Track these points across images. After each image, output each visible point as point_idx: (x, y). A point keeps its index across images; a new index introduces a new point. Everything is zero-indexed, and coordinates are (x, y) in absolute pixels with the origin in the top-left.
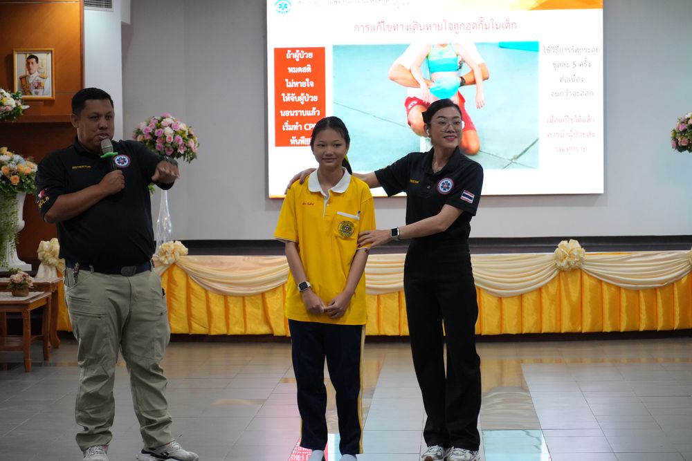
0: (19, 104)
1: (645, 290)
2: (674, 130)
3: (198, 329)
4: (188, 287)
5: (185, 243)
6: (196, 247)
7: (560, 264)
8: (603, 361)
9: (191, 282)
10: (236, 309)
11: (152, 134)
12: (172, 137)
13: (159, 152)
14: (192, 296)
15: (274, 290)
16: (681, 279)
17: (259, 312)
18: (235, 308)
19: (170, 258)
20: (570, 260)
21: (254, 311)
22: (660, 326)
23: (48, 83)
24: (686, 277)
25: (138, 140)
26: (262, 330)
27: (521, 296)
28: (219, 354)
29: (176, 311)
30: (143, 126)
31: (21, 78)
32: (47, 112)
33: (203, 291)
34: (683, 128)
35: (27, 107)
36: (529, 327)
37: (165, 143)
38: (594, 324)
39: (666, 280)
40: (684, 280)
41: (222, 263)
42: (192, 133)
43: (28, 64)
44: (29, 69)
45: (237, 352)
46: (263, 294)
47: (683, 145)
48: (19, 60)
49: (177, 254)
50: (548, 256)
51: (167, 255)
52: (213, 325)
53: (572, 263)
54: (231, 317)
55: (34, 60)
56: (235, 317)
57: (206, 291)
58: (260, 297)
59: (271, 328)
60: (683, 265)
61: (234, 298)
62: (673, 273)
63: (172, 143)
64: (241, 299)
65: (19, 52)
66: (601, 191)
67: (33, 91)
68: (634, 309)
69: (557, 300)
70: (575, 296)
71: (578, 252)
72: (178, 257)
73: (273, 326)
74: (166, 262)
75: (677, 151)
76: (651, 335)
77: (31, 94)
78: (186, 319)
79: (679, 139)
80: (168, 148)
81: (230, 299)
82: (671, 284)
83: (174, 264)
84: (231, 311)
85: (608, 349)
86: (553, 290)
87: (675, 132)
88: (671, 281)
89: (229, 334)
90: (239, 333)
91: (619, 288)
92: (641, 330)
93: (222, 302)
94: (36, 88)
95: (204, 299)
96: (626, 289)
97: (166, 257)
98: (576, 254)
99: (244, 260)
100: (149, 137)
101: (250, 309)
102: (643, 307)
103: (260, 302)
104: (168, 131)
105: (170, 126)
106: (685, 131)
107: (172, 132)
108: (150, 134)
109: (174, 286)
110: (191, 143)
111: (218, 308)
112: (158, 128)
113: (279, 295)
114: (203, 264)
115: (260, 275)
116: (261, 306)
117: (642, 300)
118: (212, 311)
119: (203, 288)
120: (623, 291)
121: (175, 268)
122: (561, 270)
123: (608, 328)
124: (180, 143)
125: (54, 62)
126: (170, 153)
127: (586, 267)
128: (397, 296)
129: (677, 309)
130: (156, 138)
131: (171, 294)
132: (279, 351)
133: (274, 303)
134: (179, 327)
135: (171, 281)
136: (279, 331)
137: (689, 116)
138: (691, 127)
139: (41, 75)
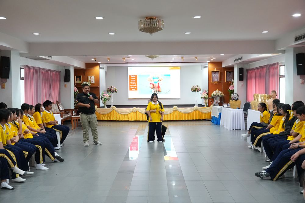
1: (187, 113)
3: (117, 120)
4: (116, 113)
5: (115, 106)
6: (117, 106)
8: (180, 125)
11: (110, 89)
14: (117, 115)
15: (129, 114)
17: (127, 117)
18: (123, 116)
23: (94, 81)
25: (108, 90)
26: (128, 120)
27: (168, 115)
29: (114, 117)
30: (109, 87)
31: (90, 80)
32: (93, 86)
36: (169, 119)
38: (179, 119)
40: (193, 112)
41: (121, 109)
43: (91, 78)
45: (124, 123)
48: (89, 77)
50: (172, 108)
52: (120, 119)
53: (176, 109)
56: (123, 118)
57: (119, 114)
58: (127, 115)
63: (113, 90)
66: (180, 97)
68: (185, 117)
69: (173, 115)
70: (176, 115)
71: (177, 107)
74: (112, 109)
75: (192, 92)
76: (188, 120)
78: (116, 118)
82: (191, 113)
83: (114, 109)
85: (181, 123)
86: (173, 113)
87: (192, 89)
89: (122, 120)
90: (124, 120)
91: (183, 113)
92: (186, 120)
94: (92, 82)
101: (125, 116)
104: (113, 88)
110: (116, 90)
111: (121, 116)
113: (130, 114)
114: (118, 109)
115: (127, 111)
117: (187, 115)
122: (174, 111)
123: (181, 120)
125: (95, 78)
127: (178, 110)
129: (192, 117)
131: (113, 114)
132: (130, 123)
133: (129, 116)
134: (114, 119)
135: (113, 112)
136: (130, 120)
137: (193, 86)
138: (194, 88)
139: (93, 80)
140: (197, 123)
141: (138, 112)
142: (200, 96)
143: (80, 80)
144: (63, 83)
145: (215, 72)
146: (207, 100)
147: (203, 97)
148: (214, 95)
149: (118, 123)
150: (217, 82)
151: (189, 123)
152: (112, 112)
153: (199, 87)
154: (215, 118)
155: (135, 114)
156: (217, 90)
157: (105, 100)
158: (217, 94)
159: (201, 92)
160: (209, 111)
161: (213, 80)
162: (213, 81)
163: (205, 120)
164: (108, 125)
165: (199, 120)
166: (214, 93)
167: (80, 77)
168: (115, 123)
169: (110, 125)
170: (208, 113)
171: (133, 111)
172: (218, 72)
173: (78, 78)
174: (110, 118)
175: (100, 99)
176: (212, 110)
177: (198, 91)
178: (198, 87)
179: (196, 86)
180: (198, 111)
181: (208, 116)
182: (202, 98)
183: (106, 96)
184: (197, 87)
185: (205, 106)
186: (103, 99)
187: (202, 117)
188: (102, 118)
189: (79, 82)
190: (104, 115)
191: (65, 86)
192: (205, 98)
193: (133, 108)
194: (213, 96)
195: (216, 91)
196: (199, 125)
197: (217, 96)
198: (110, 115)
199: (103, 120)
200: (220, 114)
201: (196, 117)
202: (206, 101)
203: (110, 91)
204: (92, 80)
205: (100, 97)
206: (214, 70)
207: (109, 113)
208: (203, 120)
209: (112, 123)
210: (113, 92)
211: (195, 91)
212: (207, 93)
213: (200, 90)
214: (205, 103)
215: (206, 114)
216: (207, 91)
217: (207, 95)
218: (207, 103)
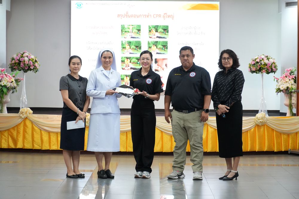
2: (250, 64)
3: (37, 147)
4: (33, 128)
5: (32, 108)
6: (36, 110)
8: (216, 165)
9: (34, 126)
10: (54, 138)
11: (19, 60)
12: (28, 62)
13: (22, 68)
14: (34, 132)
16: (250, 130)
19: (25, 115)
24: (253, 128)
25: (13, 62)
28: (46, 158)
29: (27, 139)
30: (15, 56)
33: (39, 130)
34: (254, 63)
37: (25, 64)
38: (212, 148)
39: (245, 130)
41: (48, 118)
42: (37, 60)
47: (254, 70)
49: (28, 113)
51: (23, 114)
52: (43, 145)
54: (51, 142)
56: (53, 142)
57: (41, 130)
60: (252, 123)
61: (53, 133)
62: (248, 126)
63: (28, 64)
64: (56, 134)
72: (28, 115)
74: (23, 117)
75: (251, 73)
78: (31, 142)
79: (252, 68)
80: (26, 66)
81: (51, 134)
83: (26, 118)
84: (52, 140)
88: (247, 130)
89: (51, 149)
90: (55, 149)
93: (48, 135)
95: (40, 133)
97: (23, 115)
99: (58, 117)
100: (18, 61)
104: (26, 59)
105: (27, 57)
106: (254, 64)
107: (28, 59)
108: (18, 60)
109: (26, 128)
110: (36, 64)
111: (45, 137)
112: (21, 57)
114: (39, 118)
118: (43, 139)
119: (39, 129)
121: (27, 120)
124: (31, 64)
126: (26, 69)
127: (209, 123)
128: (125, 134)
129: (249, 142)
130: (21, 62)
131: (25, 131)
134: (28, 146)
135: (25, 125)
137: (256, 58)
138: (257, 62)
142: (274, 86)
146: (293, 98)
147: (283, 87)
152: (22, 125)
153: (271, 61)
157: (4, 91)
159: (278, 74)
163: (286, 153)
164: (11, 162)
165: (270, 153)
169: (15, 162)
170: (296, 133)
174: (15, 142)
177: (268, 73)
178: (268, 59)
179: (263, 57)
180: (268, 127)
182: (279, 90)
184: (266, 61)
185: (288, 115)
187: (279, 144)
192: (288, 92)
198: (15, 133)
202: (291, 99)
203: (18, 65)
207: (13, 128)
208: (280, 153)
210: (28, 70)
211: (260, 73)
212: (293, 78)
213: (273, 68)
214: (287, 107)
215: (289, 137)
216: (293, 71)
217: (295, 82)
218: (293, 106)
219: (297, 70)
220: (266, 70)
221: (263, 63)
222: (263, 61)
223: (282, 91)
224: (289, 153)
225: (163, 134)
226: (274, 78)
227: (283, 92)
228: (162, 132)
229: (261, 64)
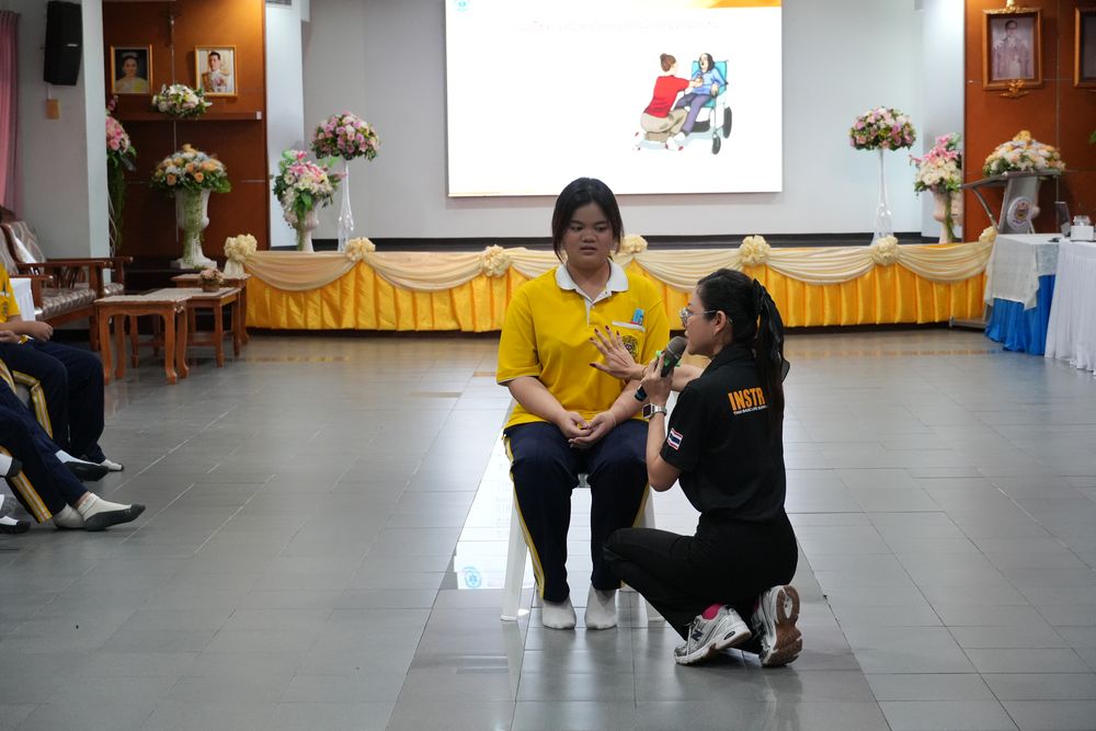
0: (202, 101)
1: (829, 285)
2: (852, 129)
3: (386, 325)
4: (376, 284)
5: (372, 240)
6: (383, 244)
7: (745, 260)
9: (378, 278)
11: (334, 133)
12: (353, 135)
13: (341, 150)
14: (380, 294)
15: (461, 287)
16: (863, 276)
17: (447, 308)
18: (423, 304)
19: (357, 255)
20: (755, 256)
21: (441, 307)
22: (843, 322)
23: (230, 81)
24: (869, 273)
25: (320, 138)
26: (450, 325)
28: (407, 349)
29: (364, 307)
30: (324, 124)
31: (203, 75)
32: (229, 109)
33: (390, 287)
34: (861, 126)
35: (210, 104)
37: (346, 141)
39: (851, 275)
40: (868, 275)
41: (409, 260)
42: (373, 131)
43: (210, 61)
44: (211, 66)
45: (425, 347)
46: (450, 290)
47: (862, 143)
48: (201, 57)
49: (364, 250)
50: (733, 251)
51: (354, 252)
52: (401, 320)
53: (757, 259)
54: (418, 312)
55: (216, 57)
56: (423, 313)
57: (394, 288)
58: (448, 293)
59: (459, 324)
60: (867, 261)
61: (421, 294)
62: (854, 269)
63: (353, 141)
64: (429, 295)
65: (201, 49)
66: (780, 189)
67: (216, 88)
68: (818, 305)
71: (764, 248)
72: (366, 254)
73: (461, 322)
74: (354, 259)
75: (855, 150)
76: (835, 330)
77: (213, 91)
78: (374, 315)
79: (857, 137)
80: (350, 146)
81: (417, 295)
82: (855, 280)
83: (362, 260)
84: (419, 307)
85: (793, 344)
87: (854, 131)
88: (856, 276)
89: (418, 329)
90: (427, 329)
91: (803, 283)
92: (825, 324)
93: (410, 298)
94: (219, 85)
95: (392, 294)
96: (810, 284)
97: (353, 254)
98: (761, 250)
99: (431, 256)
100: (331, 135)
101: (437, 305)
102: (827, 302)
103: (447, 298)
104: (350, 129)
105: (352, 124)
106: (863, 129)
107: (353, 130)
108: (331, 132)
109: (361, 283)
110: (373, 141)
111: (405, 303)
112: (339, 126)
113: (466, 291)
114: (391, 261)
115: (446, 272)
116: (448, 301)
117: (826, 295)
118: (400, 307)
119: (391, 284)
120: (807, 287)
121: (363, 264)
122: (747, 266)
123: (792, 323)
124: (361, 141)
125: (236, 59)
126: (351, 152)
127: (771, 263)
129: (861, 304)
130: (337, 136)
131: (358, 290)
132: (466, 347)
133: (461, 299)
134: (367, 323)
135: (359, 277)
136: (467, 327)
137: (867, 114)
138: (870, 125)
139: (224, 71)
140: (897, 344)
141: (520, 279)
142: (910, 177)
143: (143, 74)
144: (36, 92)
145: (1008, 20)
146: (954, 203)
147: (931, 178)
148: (1004, 164)
149: (388, 349)
150: (1020, 84)
151: (844, 344)
152: (353, 274)
153: (902, 120)
154: (1013, 310)
155: (499, 288)
156: (1024, 137)
157: (304, 204)
158: (1023, 158)
159: (917, 149)
160: (972, 268)
161: (995, 70)
162: (995, 78)
163: (943, 326)
164: (329, 359)
165: (907, 328)
166: (1005, 152)
167: (142, 55)
168: (368, 349)
169: (339, 359)
170: (967, 281)
171: (483, 272)
172: (1029, 20)
173: (131, 62)
174: (338, 315)
175: (273, 198)
176: (994, 263)
177: (894, 148)
178: (894, 116)
179: (882, 111)
180: (904, 269)
181: (962, 302)
182: (922, 186)
183: (313, 176)
184: (890, 122)
185: (943, 239)
186: (290, 196)
187: (928, 306)
188: (289, 314)
189: (133, 86)
190: (300, 295)
191: (51, 110)
192: (942, 189)
193: (484, 253)
194: (999, 172)
195: (1016, 141)
196: (905, 353)
197: (1027, 174)
198: (336, 295)
199: (295, 327)
200: (1047, 284)
201: (885, 306)
202: (949, 205)
203: (333, 144)
204: (217, 74)
205: (272, 184)
206: (1005, 6)
207: (333, 284)
208: (930, 327)
209: (349, 350)
210: (354, 154)
211: (876, 148)
212: (954, 159)
213: (907, 137)
214: (941, 224)
215: (950, 290)
216: (954, 141)
217: (959, 166)
218: (955, 222)
219: (962, 138)
220: (891, 142)
221: (883, 127)
222: (882, 121)
223: (930, 187)
224: (951, 325)
225: (669, 290)
226: (909, 159)
227: (932, 190)
228: (665, 285)
229: (879, 128)
